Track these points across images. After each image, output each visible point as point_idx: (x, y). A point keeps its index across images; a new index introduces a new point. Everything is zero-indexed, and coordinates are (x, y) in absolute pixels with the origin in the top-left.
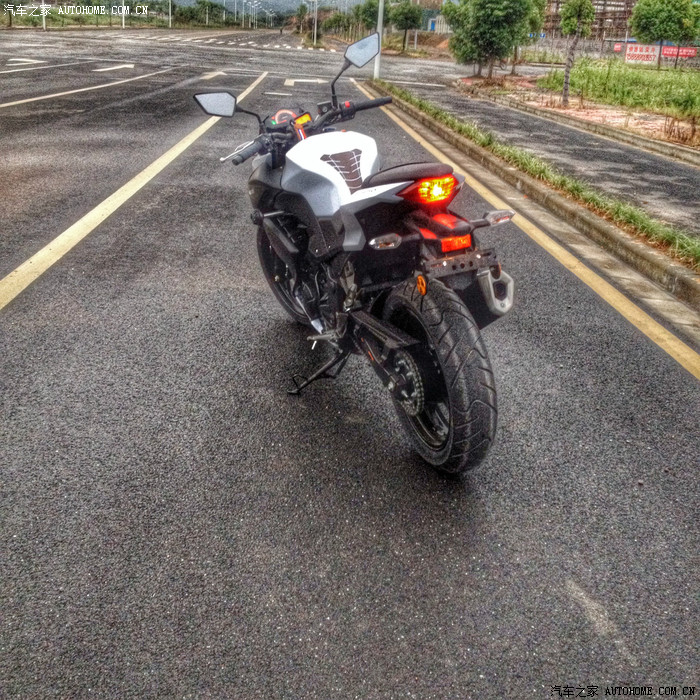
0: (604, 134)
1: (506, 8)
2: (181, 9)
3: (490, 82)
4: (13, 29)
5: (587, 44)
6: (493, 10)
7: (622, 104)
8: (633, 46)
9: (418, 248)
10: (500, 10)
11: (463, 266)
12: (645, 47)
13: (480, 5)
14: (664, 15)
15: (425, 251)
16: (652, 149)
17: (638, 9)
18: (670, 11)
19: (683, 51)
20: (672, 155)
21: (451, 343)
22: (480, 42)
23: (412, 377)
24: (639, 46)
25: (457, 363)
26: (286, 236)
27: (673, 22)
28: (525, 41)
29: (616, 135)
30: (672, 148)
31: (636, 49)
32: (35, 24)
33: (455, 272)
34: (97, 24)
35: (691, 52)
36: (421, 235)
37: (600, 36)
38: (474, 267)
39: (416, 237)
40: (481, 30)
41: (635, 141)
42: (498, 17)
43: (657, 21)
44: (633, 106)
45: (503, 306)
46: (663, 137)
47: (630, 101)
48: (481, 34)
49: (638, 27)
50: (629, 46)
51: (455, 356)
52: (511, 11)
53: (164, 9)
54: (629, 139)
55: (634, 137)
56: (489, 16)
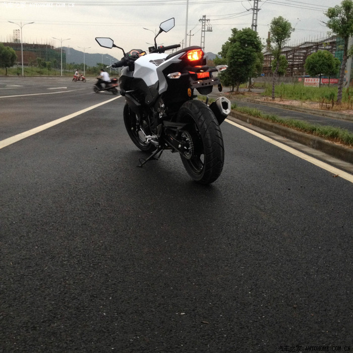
0: (291, 109)
1: (243, 58)
2: (89, 68)
3: (238, 93)
4: (8, 76)
5: (285, 79)
6: (238, 59)
7: (301, 99)
8: (308, 79)
9: (188, 78)
10: (241, 59)
11: (206, 84)
12: (313, 79)
13: (232, 57)
14: (321, 62)
15: (191, 79)
16: (314, 114)
17: (308, 60)
18: (323, 60)
19: (332, 80)
20: (323, 115)
21: (203, 119)
22: (232, 74)
23: (188, 141)
24: (310, 79)
25: (206, 127)
26: (136, 100)
27: (326, 65)
28: (254, 76)
29: (297, 109)
30: (322, 112)
31: (309, 80)
32: (18, 74)
33: (202, 86)
34: (49, 74)
35: (336, 81)
36: (189, 73)
37: (292, 75)
38: (211, 85)
39: (187, 74)
40: (233, 68)
41: (306, 111)
42: (239, 62)
43: (318, 65)
44: (306, 100)
45: (226, 112)
46: (319, 108)
47: (305, 97)
48: (233, 70)
49: (309, 68)
50: (306, 79)
51: (205, 124)
52: (246, 59)
53: (81, 68)
54: (303, 110)
55: (305, 109)
56: (236, 62)
